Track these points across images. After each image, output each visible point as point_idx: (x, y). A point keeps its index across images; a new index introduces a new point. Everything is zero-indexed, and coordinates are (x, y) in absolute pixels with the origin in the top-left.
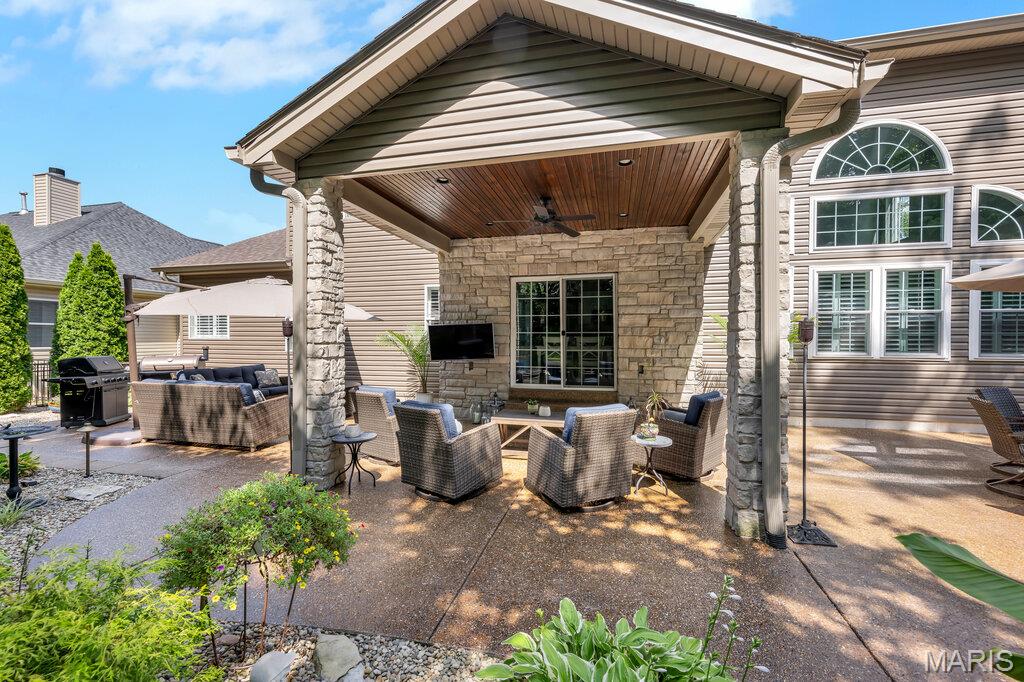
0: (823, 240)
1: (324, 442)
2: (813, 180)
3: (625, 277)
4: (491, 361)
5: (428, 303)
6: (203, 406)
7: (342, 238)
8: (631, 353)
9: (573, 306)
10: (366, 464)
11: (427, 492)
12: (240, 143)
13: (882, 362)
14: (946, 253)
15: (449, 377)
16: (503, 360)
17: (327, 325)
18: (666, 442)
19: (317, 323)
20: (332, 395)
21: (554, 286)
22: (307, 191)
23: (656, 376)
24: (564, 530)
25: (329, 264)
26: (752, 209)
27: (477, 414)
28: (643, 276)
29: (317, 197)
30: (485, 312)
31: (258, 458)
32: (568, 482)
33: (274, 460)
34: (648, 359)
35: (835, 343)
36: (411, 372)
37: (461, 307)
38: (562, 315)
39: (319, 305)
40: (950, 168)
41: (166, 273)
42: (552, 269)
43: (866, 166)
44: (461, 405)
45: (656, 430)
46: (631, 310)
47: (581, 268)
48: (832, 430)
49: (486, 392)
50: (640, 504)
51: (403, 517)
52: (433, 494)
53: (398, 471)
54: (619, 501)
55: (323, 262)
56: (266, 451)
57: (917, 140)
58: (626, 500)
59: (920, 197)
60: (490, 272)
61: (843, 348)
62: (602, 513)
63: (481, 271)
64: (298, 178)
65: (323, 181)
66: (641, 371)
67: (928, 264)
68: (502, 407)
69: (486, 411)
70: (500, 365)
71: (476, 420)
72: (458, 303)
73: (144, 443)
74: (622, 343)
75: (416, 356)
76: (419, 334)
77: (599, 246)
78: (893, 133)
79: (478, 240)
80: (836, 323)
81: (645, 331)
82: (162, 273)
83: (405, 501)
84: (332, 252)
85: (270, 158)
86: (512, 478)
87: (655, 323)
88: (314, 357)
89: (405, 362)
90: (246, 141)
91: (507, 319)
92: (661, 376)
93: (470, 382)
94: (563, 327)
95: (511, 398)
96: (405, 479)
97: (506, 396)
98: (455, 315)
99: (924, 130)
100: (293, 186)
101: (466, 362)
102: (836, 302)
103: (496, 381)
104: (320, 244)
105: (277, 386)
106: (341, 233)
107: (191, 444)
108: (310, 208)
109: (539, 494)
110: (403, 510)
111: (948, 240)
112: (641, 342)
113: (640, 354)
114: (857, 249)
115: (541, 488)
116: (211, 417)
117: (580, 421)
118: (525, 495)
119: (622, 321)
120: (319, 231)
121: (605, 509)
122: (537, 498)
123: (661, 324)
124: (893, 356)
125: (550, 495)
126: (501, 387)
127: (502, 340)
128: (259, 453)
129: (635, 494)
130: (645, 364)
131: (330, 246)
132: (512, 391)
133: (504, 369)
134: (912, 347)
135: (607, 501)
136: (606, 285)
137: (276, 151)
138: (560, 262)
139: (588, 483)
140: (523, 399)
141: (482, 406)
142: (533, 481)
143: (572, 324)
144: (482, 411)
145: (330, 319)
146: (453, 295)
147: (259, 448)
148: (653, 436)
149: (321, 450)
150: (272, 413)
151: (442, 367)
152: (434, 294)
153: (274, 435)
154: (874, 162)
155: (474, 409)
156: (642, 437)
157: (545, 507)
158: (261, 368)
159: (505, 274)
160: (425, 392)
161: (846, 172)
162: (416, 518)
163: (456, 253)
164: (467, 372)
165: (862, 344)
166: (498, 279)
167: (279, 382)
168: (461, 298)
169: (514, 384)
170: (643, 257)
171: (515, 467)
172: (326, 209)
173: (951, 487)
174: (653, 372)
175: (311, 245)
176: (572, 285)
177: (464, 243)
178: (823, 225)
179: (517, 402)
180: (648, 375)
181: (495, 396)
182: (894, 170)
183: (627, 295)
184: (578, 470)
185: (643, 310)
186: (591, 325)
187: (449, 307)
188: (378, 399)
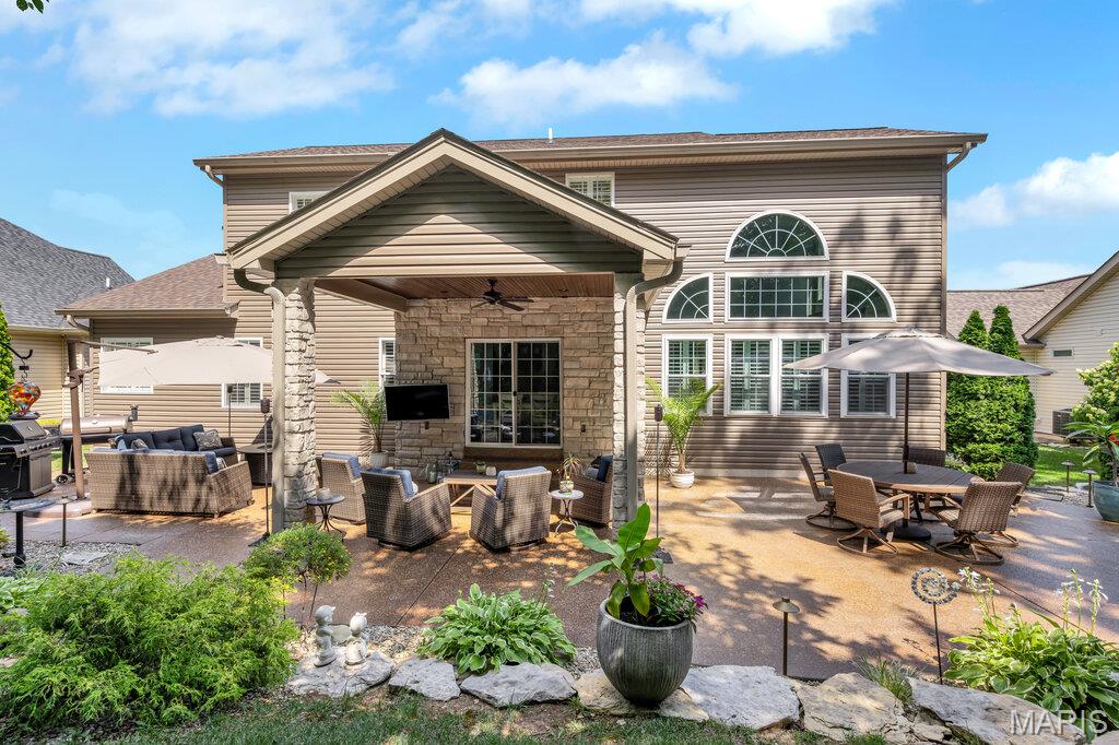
0: (736, 312)
1: (300, 505)
2: (727, 258)
3: (568, 340)
4: (447, 421)
5: (382, 358)
6: (165, 481)
7: (314, 327)
8: (574, 414)
9: (523, 367)
10: (335, 524)
11: (390, 543)
12: (230, 250)
13: (780, 419)
14: (823, 327)
15: (405, 437)
16: (458, 420)
17: (302, 404)
18: (578, 494)
19: (294, 403)
20: (305, 464)
21: (507, 347)
22: (286, 290)
23: (597, 434)
24: (492, 565)
25: (304, 351)
26: (621, 328)
27: (432, 474)
28: (585, 342)
29: (295, 295)
30: (441, 372)
31: (222, 524)
32: (499, 533)
33: (239, 525)
34: (589, 418)
35: (747, 402)
36: (365, 431)
37: (418, 367)
38: (514, 376)
39: (296, 388)
40: (827, 256)
41: (74, 317)
42: (504, 331)
43: (768, 249)
44: (416, 464)
45: (572, 486)
46: (575, 373)
47: (531, 331)
48: (740, 481)
49: (441, 452)
50: (555, 545)
51: (370, 564)
52: (394, 544)
53: (363, 529)
54: (540, 542)
55: (300, 350)
56: (228, 517)
57: (805, 230)
58: (546, 542)
59: (806, 278)
60: (445, 333)
61: (752, 407)
62: (525, 552)
63: (436, 331)
64: (277, 278)
65: (299, 281)
66: (584, 430)
67: (812, 336)
68: (456, 466)
69: (441, 470)
70: (455, 425)
71: (432, 479)
72: (414, 362)
73: (94, 515)
74: (566, 404)
75: (372, 415)
76: (374, 390)
77: (547, 312)
78: (787, 221)
79: (433, 301)
80: (747, 385)
81: (587, 393)
82: (69, 317)
83: (371, 553)
84: (306, 340)
85: (256, 265)
86: (460, 531)
87: (594, 386)
88: (292, 432)
89: (357, 420)
90: (234, 250)
91: (462, 379)
92: (600, 434)
93: (426, 442)
94: (514, 387)
95: (465, 457)
96: (370, 534)
97: (461, 455)
98: (412, 375)
99: (809, 221)
100: (274, 285)
101: (422, 422)
102: (746, 366)
103: (451, 440)
104: (297, 335)
105: (218, 448)
106: (312, 322)
107: (146, 513)
108: (288, 303)
109: (479, 541)
110: (369, 559)
111: (826, 317)
112: (583, 403)
113: (583, 414)
114: (761, 320)
115: (481, 536)
116: (173, 491)
117: (506, 481)
118: (468, 544)
119: (567, 384)
120: (296, 324)
121: (527, 549)
122: (479, 545)
123: (600, 386)
124: (788, 414)
125: (487, 540)
126: (456, 446)
127: (456, 400)
128: (221, 520)
129: (552, 538)
130: (587, 424)
131: (305, 336)
132: (466, 449)
133: (460, 428)
134: (802, 408)
135: (530, 543)
136: (554, 348)
137: (262, 260)
138: (512, 326)
139: (513, 532)
140: (476, 458)
141: (437, 465)
142: (476, 532)
143: (523, 385)
144: (438, 470)
145: (305, 398)
146: (409, 354)
147: (222, 514)
148: (570, 491)
149: (298, 512)
150: (233, 480)
151: (398, 427)
152: (388, 348)
153: (234, 502)
154: (773, 245)
155: (430, 469)
156: (561, 492)
157: (484, 550)
158: (200, 428)
159: (459, 335)
160: (380, 451)
161: (752, 254)
162: (379, 564)
163: (412, 313)
164: (423, 431)
165: (766, 405)
166: (454, 340)
167: (220, 444)
168: (418, 358)
169: (468, 443)
170: (585, 324)
171: (462, 522)
172: (302, 304)
173: (781, 521)
174: (594, 430)
175: (289, 335)
176: (523, 348)
177: (421, 303)
178: (735, 298)
179: (470, 462)
180: (589, 434)
181: (451, 455)
182: (788, 254)
183: (572, 359)
184: (506, 522)
185: (585, 373)
186: (539, 386)
187: (405, 367)
188: (343, 465)
